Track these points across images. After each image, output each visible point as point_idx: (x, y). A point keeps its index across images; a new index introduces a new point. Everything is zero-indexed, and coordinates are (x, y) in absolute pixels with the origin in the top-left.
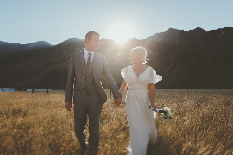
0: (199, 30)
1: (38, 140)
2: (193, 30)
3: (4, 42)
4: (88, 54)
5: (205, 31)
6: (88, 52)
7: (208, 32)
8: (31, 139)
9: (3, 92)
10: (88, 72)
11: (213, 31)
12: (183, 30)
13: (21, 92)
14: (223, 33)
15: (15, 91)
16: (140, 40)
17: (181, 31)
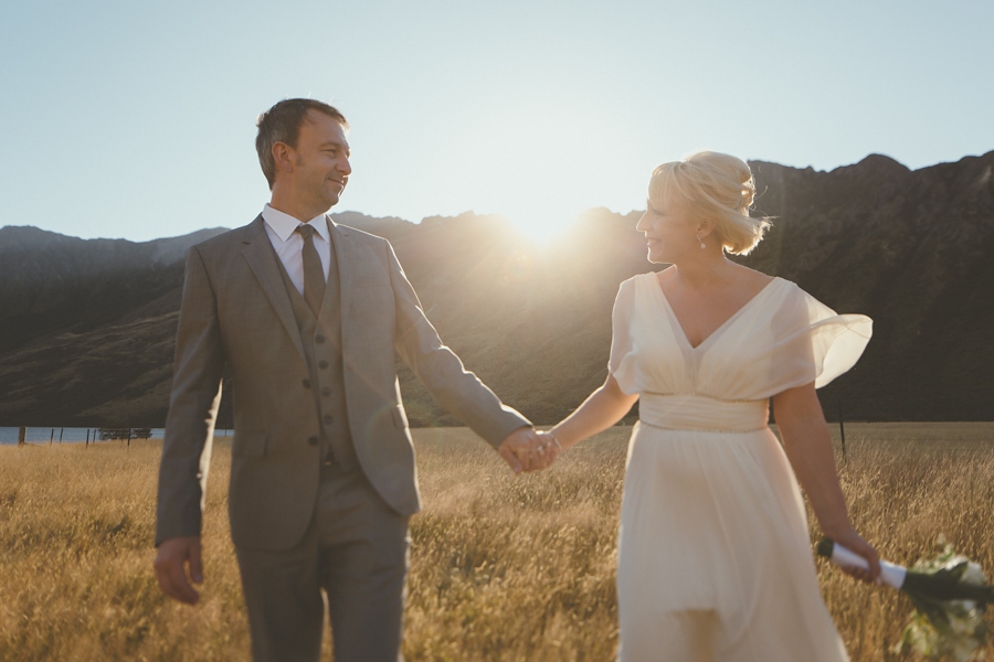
0: (878, 168)
1: (206, 653)
2: (852, 166)
3: (61, 235)
4: (298, 230)
5: (904, 168)
6: (296, 223)
7: (917, 171)
8: (175, 648)
9: (56, 444)
10: (320, 339)
11: (943, 169)
12: (810, 168)
13: (126, 441)
14: (988, 174)
15: (104, 438)
16: (624, 213)
17: (802, 170)
